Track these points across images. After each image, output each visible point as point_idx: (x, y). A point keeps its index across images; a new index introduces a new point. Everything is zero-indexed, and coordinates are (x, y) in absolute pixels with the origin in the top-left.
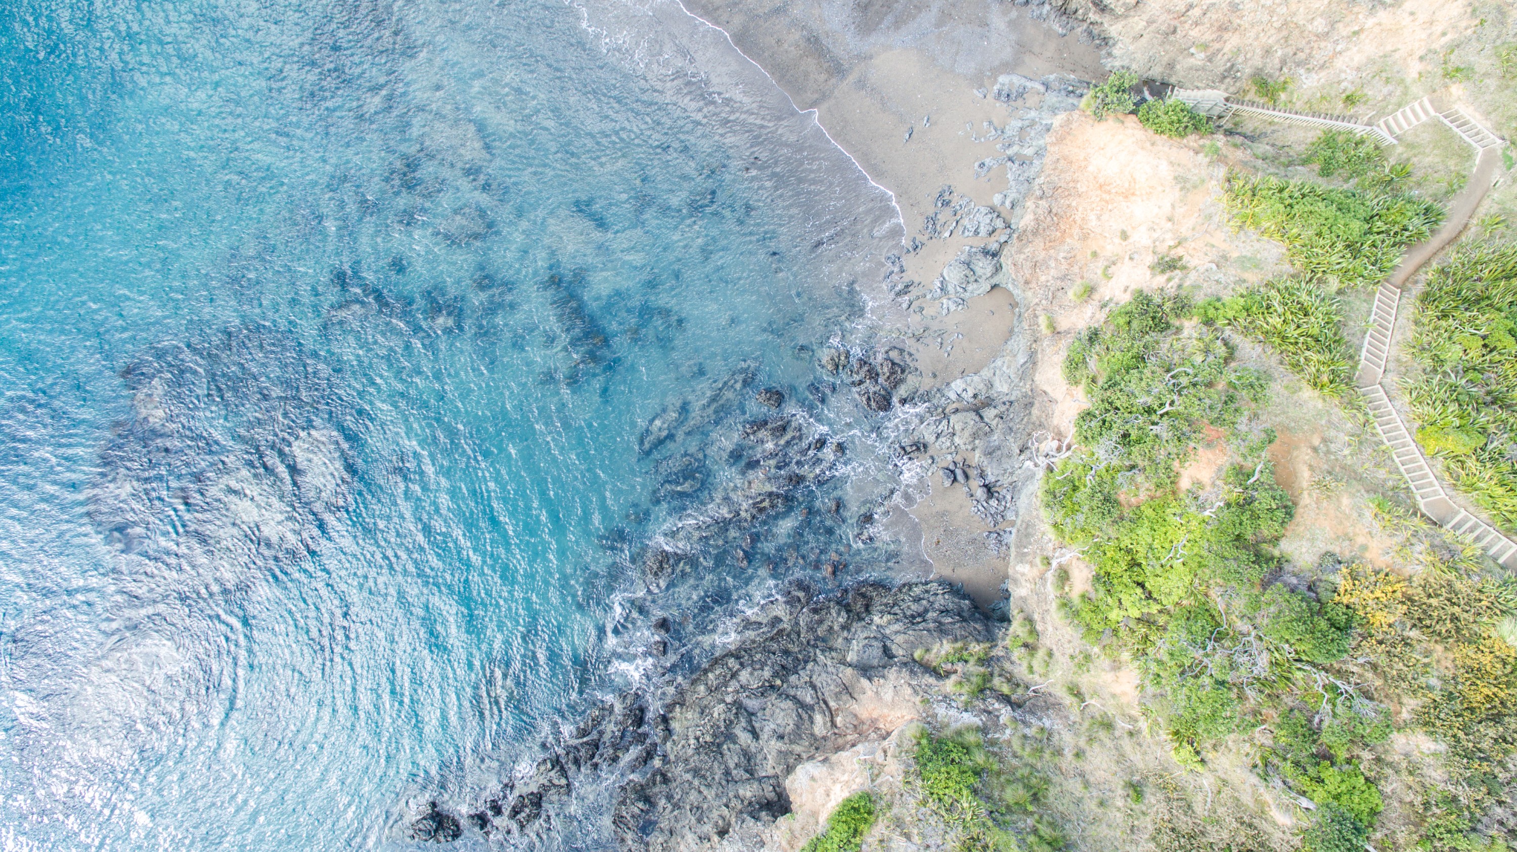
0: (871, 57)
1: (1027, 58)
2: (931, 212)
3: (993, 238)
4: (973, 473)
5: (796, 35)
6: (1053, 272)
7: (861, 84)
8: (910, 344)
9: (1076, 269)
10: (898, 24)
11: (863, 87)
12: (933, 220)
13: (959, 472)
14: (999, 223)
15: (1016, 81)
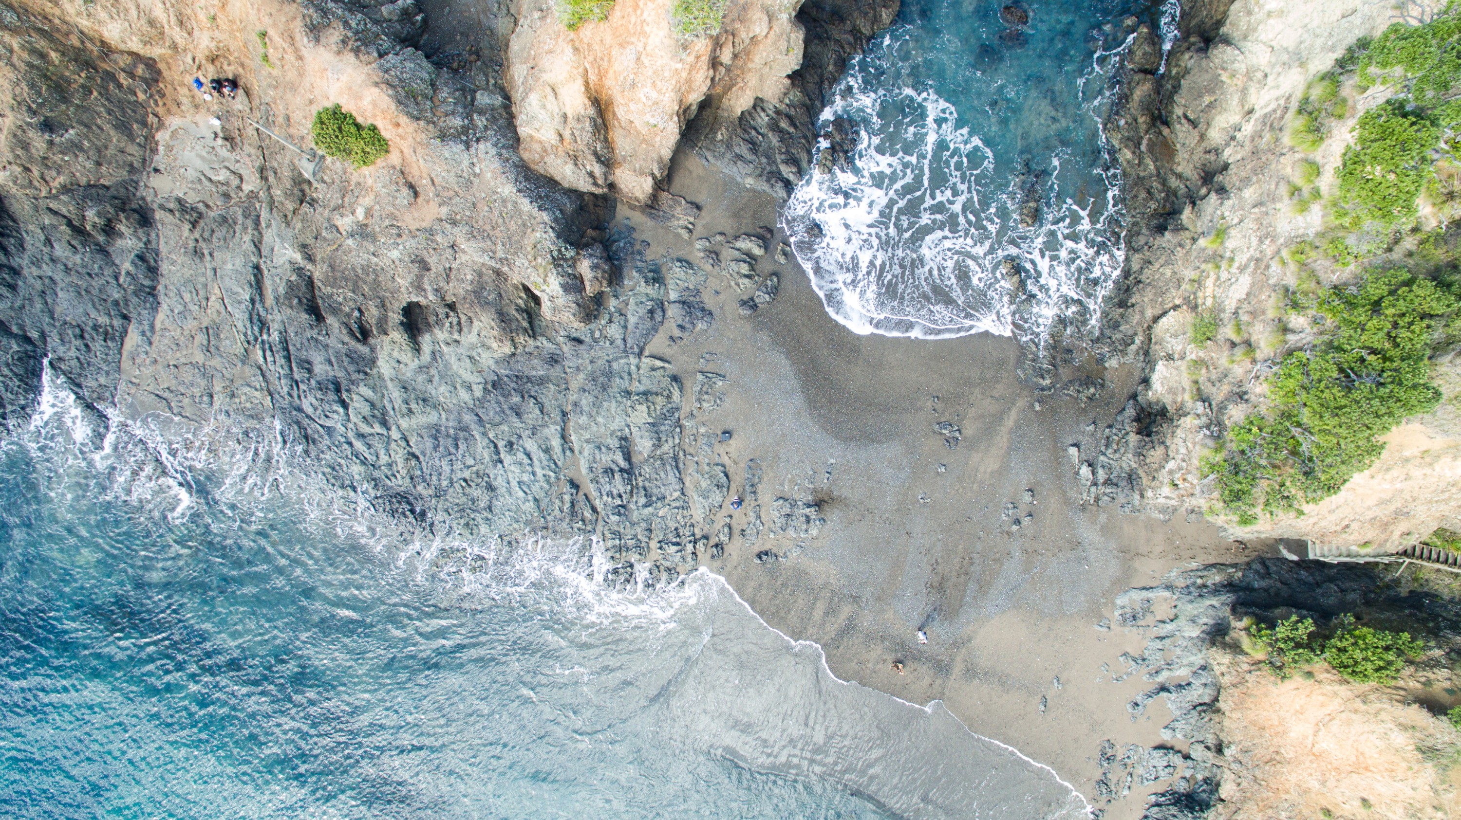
0: (969, 640)
1: (1137, 564)
2: (1098, 775)
3: (1177, 776)
7: (970, 673)
10: (983, 589)
11: (974, 675)
12: (1103, 782)
14: (1177, 760)
15: (1138, 596)
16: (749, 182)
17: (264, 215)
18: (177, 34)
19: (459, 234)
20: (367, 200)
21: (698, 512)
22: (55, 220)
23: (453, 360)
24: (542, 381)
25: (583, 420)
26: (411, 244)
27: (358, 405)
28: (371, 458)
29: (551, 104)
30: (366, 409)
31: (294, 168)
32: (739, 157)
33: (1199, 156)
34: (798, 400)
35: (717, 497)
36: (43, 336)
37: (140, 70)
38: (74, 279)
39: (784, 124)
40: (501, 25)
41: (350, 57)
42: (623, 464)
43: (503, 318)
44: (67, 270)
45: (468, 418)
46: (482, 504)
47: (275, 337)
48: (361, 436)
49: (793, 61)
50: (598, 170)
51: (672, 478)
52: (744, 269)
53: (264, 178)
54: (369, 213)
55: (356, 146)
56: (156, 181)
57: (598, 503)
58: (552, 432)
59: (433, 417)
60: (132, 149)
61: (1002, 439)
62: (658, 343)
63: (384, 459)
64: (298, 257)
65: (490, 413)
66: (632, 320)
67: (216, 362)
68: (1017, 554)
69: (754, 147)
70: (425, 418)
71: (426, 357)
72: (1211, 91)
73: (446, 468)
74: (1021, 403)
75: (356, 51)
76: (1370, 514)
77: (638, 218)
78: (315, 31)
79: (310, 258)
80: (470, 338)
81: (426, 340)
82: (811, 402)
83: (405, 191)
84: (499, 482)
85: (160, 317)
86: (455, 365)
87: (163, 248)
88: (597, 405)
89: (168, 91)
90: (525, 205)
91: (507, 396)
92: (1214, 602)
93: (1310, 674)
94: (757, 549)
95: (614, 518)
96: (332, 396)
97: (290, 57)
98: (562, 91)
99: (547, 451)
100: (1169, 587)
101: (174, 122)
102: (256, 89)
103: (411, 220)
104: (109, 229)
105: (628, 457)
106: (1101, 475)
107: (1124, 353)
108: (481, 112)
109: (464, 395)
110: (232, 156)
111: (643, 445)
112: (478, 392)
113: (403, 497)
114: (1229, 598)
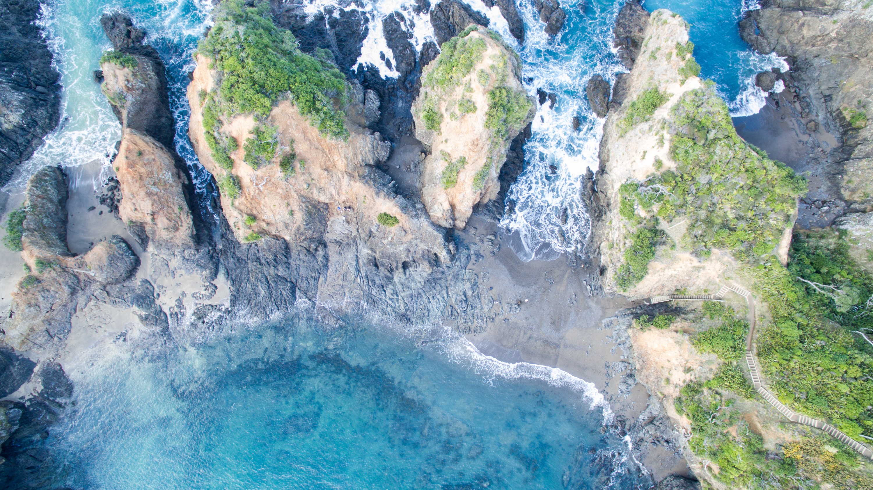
0: (564, 337)
1: (606, 311)
2: (606, 372)
3: (628, 370)
4: (660, 439)
5: (539, 343)
6: (653, 377)
7: (566, 346)
8: (622, 413)
9: (659, 373)
10: (566, 322)
11: (567, 347)
12: (608, 374)
13: (656, 442)
14: (626, 364)
15: (608, 320)
16: (489, 220)
17: (358, 241)
18: (336, 197)
19: (418, 241)
20: (392, 235)
21: (486, 310)
22: (302, 248)
23: (415, 276)
24: (440, 279)
25: (452, 288)
26: (405, 245)
27: (389, 291)
28: (393, 305)
29: (440, 207)
30: (392, 292)
31: (370, 228)
32: (486, 214)
33: (606, 201)
34: (509, 277)
35: (491, 305)
36: (296, 281)
37: (325, 207)
38: (306, 264)
39: (496, 204)
40: (418, 185)
41: (387, 200)
42: (464, 299)
43: (430, 262)
44: (304, 262)
45: (420, 291)
46: (426, 315)
47: (364, 274)
48: (390, 299)
49: (498, 190)
50: (452, 222)
51: (478, 301)
52: (490, 243)
53: (358, 232)
54: (392, 239)
55: (391, 222)
56: (327, 235)
57: (459, 311)
58: (444, 292)
59: (411, 292)
60: (322, 227)
61: (565, 281)
62: (470, 266)
63: (397, 305)
64: (370, 252)
65: (426, 289)
66: (462, 260)
67: (346, 283)
68: (573, 312)
69: (489, 211)
70: (408, 292)
71: (408, 275)
72: (605, 185)
73: (415, 306)
74: (569, 271)
75: (388, 198)
76: (655, 286)
77: (460, 233)
78: (377, 194)
79: (375, 252)
80: (419, 269)
81: (407, 271)
82: (512, 277)
83: (404, 232)
84: (430, 308)
85: (329, 272)
86: (416, 277)
87: (330, 253)
88: (455, 283)
89: (330, 211)
90: (436, 233)
91: (431, 284)
92: (628, 318)
93: (650, 330)
94: (503, 318)
95: (463, 314)
96: (382, 289)
97: (372, 201)
98: (443, 204)
99: (443, 298)
100: (616, 316)
101: (332, 219)
102: (356, 208)
103: (404, 240)
104: (316, 250)
105: (465, 297)
106: (593, 288)
107: (594, 254)
108: (419, 209)
109: (419, 285)
110: (349, 226)
111: (469, 293)
112: (423, 284)
113: (403, 315)
114: (632, 316)
